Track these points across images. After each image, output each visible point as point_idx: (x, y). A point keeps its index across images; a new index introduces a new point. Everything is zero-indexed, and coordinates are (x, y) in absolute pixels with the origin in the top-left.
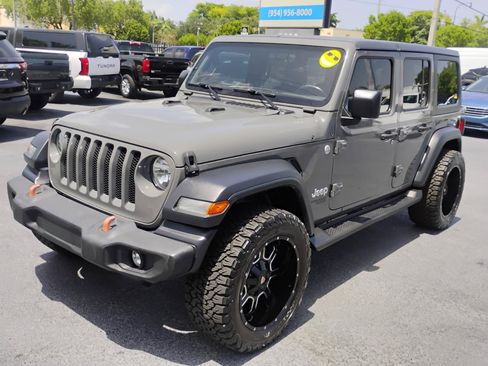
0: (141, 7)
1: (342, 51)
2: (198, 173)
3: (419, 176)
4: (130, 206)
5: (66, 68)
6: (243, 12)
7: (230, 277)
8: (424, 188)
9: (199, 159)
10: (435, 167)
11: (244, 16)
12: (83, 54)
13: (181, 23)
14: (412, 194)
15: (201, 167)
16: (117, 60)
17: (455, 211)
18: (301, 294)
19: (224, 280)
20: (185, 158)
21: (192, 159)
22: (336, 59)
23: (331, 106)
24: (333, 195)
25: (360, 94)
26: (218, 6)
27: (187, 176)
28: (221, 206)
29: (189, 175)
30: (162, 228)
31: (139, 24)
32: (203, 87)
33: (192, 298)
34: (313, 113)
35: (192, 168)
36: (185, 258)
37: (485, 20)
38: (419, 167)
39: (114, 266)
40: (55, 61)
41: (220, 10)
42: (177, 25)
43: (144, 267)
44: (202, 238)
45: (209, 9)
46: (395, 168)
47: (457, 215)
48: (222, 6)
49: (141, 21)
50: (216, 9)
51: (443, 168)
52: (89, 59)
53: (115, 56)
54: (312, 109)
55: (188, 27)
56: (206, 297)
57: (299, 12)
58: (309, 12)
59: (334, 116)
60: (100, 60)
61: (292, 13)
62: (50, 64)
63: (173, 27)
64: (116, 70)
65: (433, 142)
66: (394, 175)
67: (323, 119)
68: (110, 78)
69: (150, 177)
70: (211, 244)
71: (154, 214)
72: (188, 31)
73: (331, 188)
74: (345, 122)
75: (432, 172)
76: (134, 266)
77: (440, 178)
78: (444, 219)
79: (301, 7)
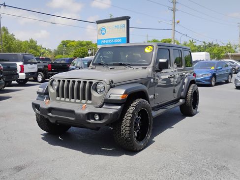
0: (36, 43)
1: (153, 46)
2: (114, 86)
3: (182, 94)
4: (89, 102)
5: (16, 69)
6: (84, 44)
7: (130, 120)
8: (185, 98)
9: (114, 82)
10: (188, 90)
11: (85, 45)
12: (21, 63)
13: (55, 50)
14: (181, 101)
15: (115, 85)
16: (36, 65)
17: (197, 108)
18: (151, 131)
19: (128, 121)
20: (110, 82)
21: (112, 81)
22: (151, 49)
23: (152, 65)
24: (155, 98)
25: (161, 60)
26: (72, 41)
27: (111, 88)
28: (125, 96)
29: (112, 87)
30: (104, 106)
31: (35, 51)
32: (100, 64)
33: (116, 131)
34: (146, 68)
35: (112, 85)
36: (116, 113)
37: (193, 41)
38: (182, 90)
39: (88, 121)
40: (11, 66)
41: (73, 43)
42: (53, 51)
43: (100, 119)
44: (120, 107)
45: (68, 43)
46: (174, 90)
47: (198, 111)
48: (74, 41)
49: (36, 50)
50: (71, 43)
51: (191, 90)
52: (24, 65)
53: (35, 63)
54: (145, 67)
55: (58, 51)
56: (122, 129)
57: (115, 41)
58: (120, 41)
59: (153, 69)
60: (29, 65)
61: (112, 41)
62: (9, 67)
63: (50, 52)
64: (36, 70)
65: (186, 81)
66: (174, 92)
67: (149, 70)
68: (33, 74)
69: (96, 90)
70: (123, 108)
71: (100, 103)
72: (59, 54)
73: (154, 95)
74: (157, 71)
75: (187, 92)
76: (95, 120)
77: (190, 94)
78: (194, 111)
79: (116, 39)
